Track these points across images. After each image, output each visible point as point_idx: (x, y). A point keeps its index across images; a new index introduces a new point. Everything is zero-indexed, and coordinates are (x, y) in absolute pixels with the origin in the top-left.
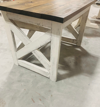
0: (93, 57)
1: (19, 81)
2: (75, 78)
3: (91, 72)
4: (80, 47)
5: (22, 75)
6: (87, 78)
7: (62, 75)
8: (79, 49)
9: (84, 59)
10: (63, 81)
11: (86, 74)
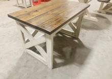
0: (87, 48)
1: (25, 66)
2: (67, 67)
3: (81, 63)
4: (77, 39)
5: (28, 61)
6: (78, 67)
7: (59, 64)
8: (76, 41)
9: (78, 50)
10: (57, 69)
11: (77, 64)
